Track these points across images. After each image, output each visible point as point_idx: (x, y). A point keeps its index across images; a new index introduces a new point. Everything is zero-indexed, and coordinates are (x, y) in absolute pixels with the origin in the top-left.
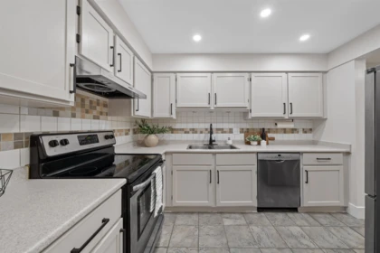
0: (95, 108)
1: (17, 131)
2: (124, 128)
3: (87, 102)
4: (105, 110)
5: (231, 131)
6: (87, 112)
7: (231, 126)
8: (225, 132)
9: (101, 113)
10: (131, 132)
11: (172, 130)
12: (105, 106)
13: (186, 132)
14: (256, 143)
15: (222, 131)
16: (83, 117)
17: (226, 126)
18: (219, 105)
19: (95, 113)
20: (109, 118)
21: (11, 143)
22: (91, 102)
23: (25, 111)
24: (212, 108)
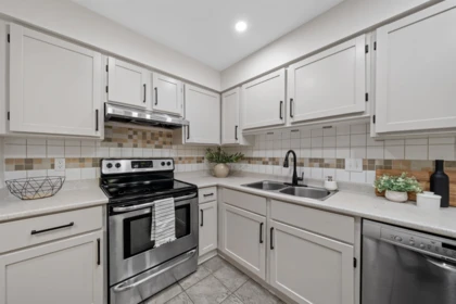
0: (157, 139)
1: (93, 156)
2: (195, 156)
3: (149, 135)
4: (169, 140)
5: (340, 164)
6: (148, 142)
7: (340, 154)
8: (327, 166)
9: (165, 143)
10: (206, 160)
11: (250, 160)
12: (169, 136)
13: (264, 163)
14: (403, 196)
15: (321, 163)
16: (144, 147)
17: (329, 155)
18: (298, 117)
19: (157, 143)
20: (174, 147)
21: (91, 163)
22: (153, 134)
23: (99, 144)
24: (288, 125)
